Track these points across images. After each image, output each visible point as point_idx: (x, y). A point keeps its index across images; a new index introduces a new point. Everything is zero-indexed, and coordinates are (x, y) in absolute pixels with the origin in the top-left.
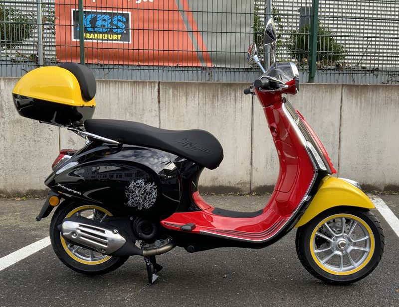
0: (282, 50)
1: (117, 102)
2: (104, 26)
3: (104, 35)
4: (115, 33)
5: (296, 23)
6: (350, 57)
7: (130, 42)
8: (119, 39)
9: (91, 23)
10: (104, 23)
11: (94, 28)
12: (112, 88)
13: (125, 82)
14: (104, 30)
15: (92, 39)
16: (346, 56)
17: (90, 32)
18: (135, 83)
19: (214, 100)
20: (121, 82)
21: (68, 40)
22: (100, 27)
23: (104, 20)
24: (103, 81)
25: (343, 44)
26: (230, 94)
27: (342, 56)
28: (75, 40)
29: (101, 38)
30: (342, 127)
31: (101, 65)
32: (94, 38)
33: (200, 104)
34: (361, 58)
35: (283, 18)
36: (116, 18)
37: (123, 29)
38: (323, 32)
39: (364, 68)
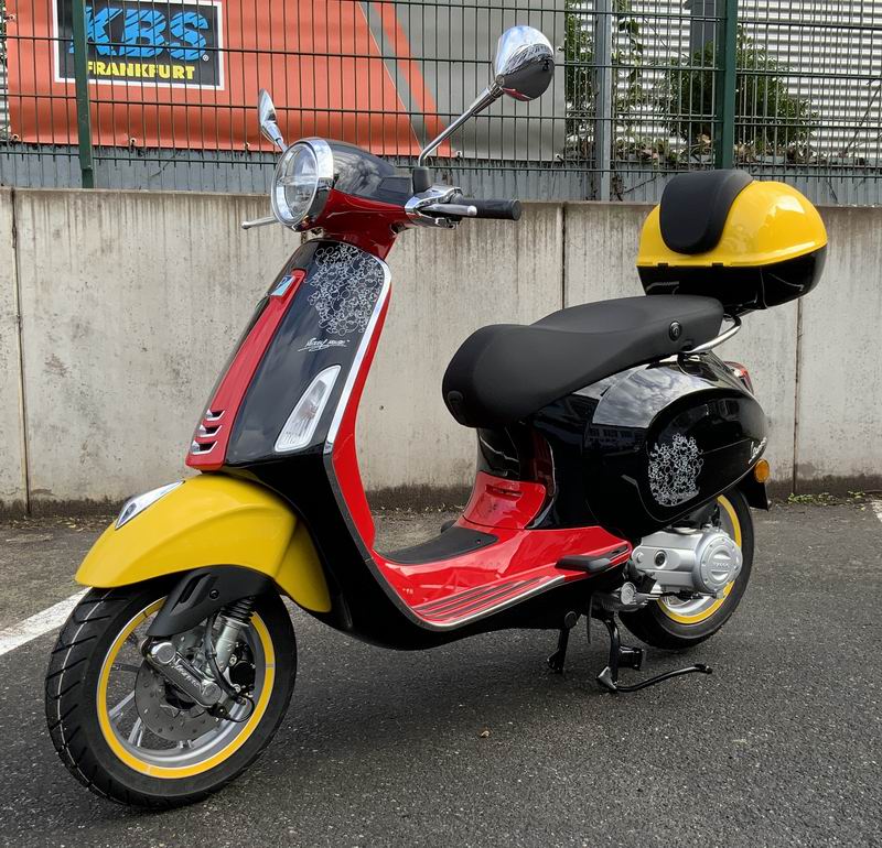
0: (641, 113)
1: (185, 254)
2: (146, 40)
3: (144, 66)
4: (179, 61)
5: (679, 38)
6: (825, 134)
7: (221, 87)
8: (190, 76)
9: (107, 33)
10: (144, 33)
11: (117, 48)
12: (169, 215)
13: (206, 197)
14: (145, 52)
15: (112, 77)
16: (813, 128)
17: (106, 59)
18: (236, 201)
19: (459, 248)
20: (197, 198)
21: (42, 80)
22: (133, 42)
23: (147, 24)
24: (145, 196)
25: (806, 96)
26: (502, 233)
27: (803, 128)
28: (63, 80)
29: (138, 75)
30: (804, 322)
31: (139, 150)
32: (116, 73)
33: (421, 261)
34: (852, 134)
35: (643, 25)
36: (178, 19)
37: (199, 50)
38: (752, 63)
39: (862, 161)
